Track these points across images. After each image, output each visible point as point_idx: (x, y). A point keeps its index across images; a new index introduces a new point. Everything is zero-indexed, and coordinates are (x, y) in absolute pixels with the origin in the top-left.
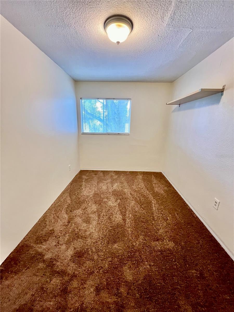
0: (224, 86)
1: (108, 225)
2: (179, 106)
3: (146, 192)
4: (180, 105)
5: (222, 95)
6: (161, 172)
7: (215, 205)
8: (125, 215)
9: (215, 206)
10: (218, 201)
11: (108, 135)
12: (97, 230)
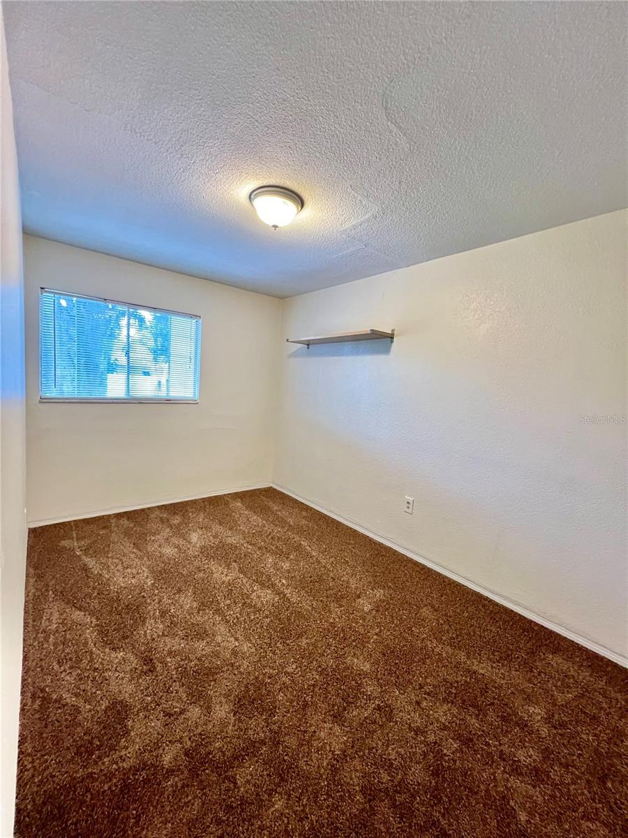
0: (393, 330)
1: (258, 618)
2: (308, 348)
3: (278, 531)
4: (310, 346)
5: (392, 342)
6: (271, 487)
7: (408, 507)
8: (273, 585)
9: (407, 510)
10: (410, 499)
11: (140, 403)
12: (241, 638)
